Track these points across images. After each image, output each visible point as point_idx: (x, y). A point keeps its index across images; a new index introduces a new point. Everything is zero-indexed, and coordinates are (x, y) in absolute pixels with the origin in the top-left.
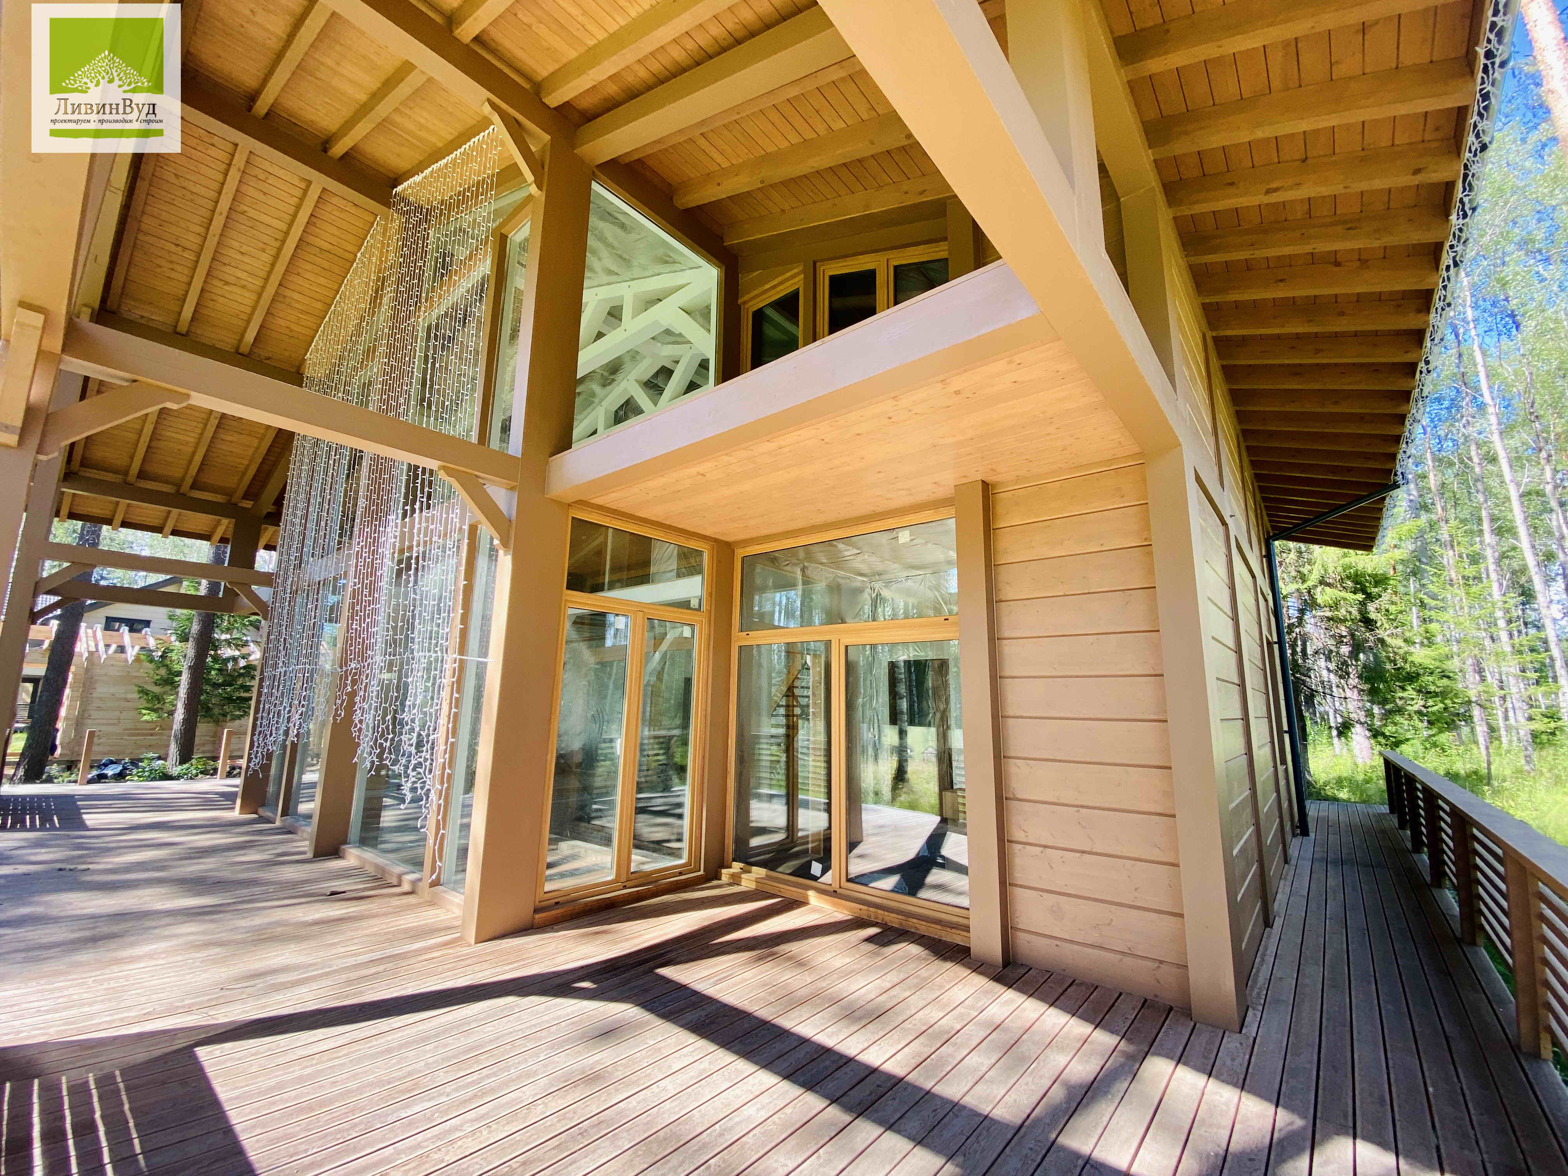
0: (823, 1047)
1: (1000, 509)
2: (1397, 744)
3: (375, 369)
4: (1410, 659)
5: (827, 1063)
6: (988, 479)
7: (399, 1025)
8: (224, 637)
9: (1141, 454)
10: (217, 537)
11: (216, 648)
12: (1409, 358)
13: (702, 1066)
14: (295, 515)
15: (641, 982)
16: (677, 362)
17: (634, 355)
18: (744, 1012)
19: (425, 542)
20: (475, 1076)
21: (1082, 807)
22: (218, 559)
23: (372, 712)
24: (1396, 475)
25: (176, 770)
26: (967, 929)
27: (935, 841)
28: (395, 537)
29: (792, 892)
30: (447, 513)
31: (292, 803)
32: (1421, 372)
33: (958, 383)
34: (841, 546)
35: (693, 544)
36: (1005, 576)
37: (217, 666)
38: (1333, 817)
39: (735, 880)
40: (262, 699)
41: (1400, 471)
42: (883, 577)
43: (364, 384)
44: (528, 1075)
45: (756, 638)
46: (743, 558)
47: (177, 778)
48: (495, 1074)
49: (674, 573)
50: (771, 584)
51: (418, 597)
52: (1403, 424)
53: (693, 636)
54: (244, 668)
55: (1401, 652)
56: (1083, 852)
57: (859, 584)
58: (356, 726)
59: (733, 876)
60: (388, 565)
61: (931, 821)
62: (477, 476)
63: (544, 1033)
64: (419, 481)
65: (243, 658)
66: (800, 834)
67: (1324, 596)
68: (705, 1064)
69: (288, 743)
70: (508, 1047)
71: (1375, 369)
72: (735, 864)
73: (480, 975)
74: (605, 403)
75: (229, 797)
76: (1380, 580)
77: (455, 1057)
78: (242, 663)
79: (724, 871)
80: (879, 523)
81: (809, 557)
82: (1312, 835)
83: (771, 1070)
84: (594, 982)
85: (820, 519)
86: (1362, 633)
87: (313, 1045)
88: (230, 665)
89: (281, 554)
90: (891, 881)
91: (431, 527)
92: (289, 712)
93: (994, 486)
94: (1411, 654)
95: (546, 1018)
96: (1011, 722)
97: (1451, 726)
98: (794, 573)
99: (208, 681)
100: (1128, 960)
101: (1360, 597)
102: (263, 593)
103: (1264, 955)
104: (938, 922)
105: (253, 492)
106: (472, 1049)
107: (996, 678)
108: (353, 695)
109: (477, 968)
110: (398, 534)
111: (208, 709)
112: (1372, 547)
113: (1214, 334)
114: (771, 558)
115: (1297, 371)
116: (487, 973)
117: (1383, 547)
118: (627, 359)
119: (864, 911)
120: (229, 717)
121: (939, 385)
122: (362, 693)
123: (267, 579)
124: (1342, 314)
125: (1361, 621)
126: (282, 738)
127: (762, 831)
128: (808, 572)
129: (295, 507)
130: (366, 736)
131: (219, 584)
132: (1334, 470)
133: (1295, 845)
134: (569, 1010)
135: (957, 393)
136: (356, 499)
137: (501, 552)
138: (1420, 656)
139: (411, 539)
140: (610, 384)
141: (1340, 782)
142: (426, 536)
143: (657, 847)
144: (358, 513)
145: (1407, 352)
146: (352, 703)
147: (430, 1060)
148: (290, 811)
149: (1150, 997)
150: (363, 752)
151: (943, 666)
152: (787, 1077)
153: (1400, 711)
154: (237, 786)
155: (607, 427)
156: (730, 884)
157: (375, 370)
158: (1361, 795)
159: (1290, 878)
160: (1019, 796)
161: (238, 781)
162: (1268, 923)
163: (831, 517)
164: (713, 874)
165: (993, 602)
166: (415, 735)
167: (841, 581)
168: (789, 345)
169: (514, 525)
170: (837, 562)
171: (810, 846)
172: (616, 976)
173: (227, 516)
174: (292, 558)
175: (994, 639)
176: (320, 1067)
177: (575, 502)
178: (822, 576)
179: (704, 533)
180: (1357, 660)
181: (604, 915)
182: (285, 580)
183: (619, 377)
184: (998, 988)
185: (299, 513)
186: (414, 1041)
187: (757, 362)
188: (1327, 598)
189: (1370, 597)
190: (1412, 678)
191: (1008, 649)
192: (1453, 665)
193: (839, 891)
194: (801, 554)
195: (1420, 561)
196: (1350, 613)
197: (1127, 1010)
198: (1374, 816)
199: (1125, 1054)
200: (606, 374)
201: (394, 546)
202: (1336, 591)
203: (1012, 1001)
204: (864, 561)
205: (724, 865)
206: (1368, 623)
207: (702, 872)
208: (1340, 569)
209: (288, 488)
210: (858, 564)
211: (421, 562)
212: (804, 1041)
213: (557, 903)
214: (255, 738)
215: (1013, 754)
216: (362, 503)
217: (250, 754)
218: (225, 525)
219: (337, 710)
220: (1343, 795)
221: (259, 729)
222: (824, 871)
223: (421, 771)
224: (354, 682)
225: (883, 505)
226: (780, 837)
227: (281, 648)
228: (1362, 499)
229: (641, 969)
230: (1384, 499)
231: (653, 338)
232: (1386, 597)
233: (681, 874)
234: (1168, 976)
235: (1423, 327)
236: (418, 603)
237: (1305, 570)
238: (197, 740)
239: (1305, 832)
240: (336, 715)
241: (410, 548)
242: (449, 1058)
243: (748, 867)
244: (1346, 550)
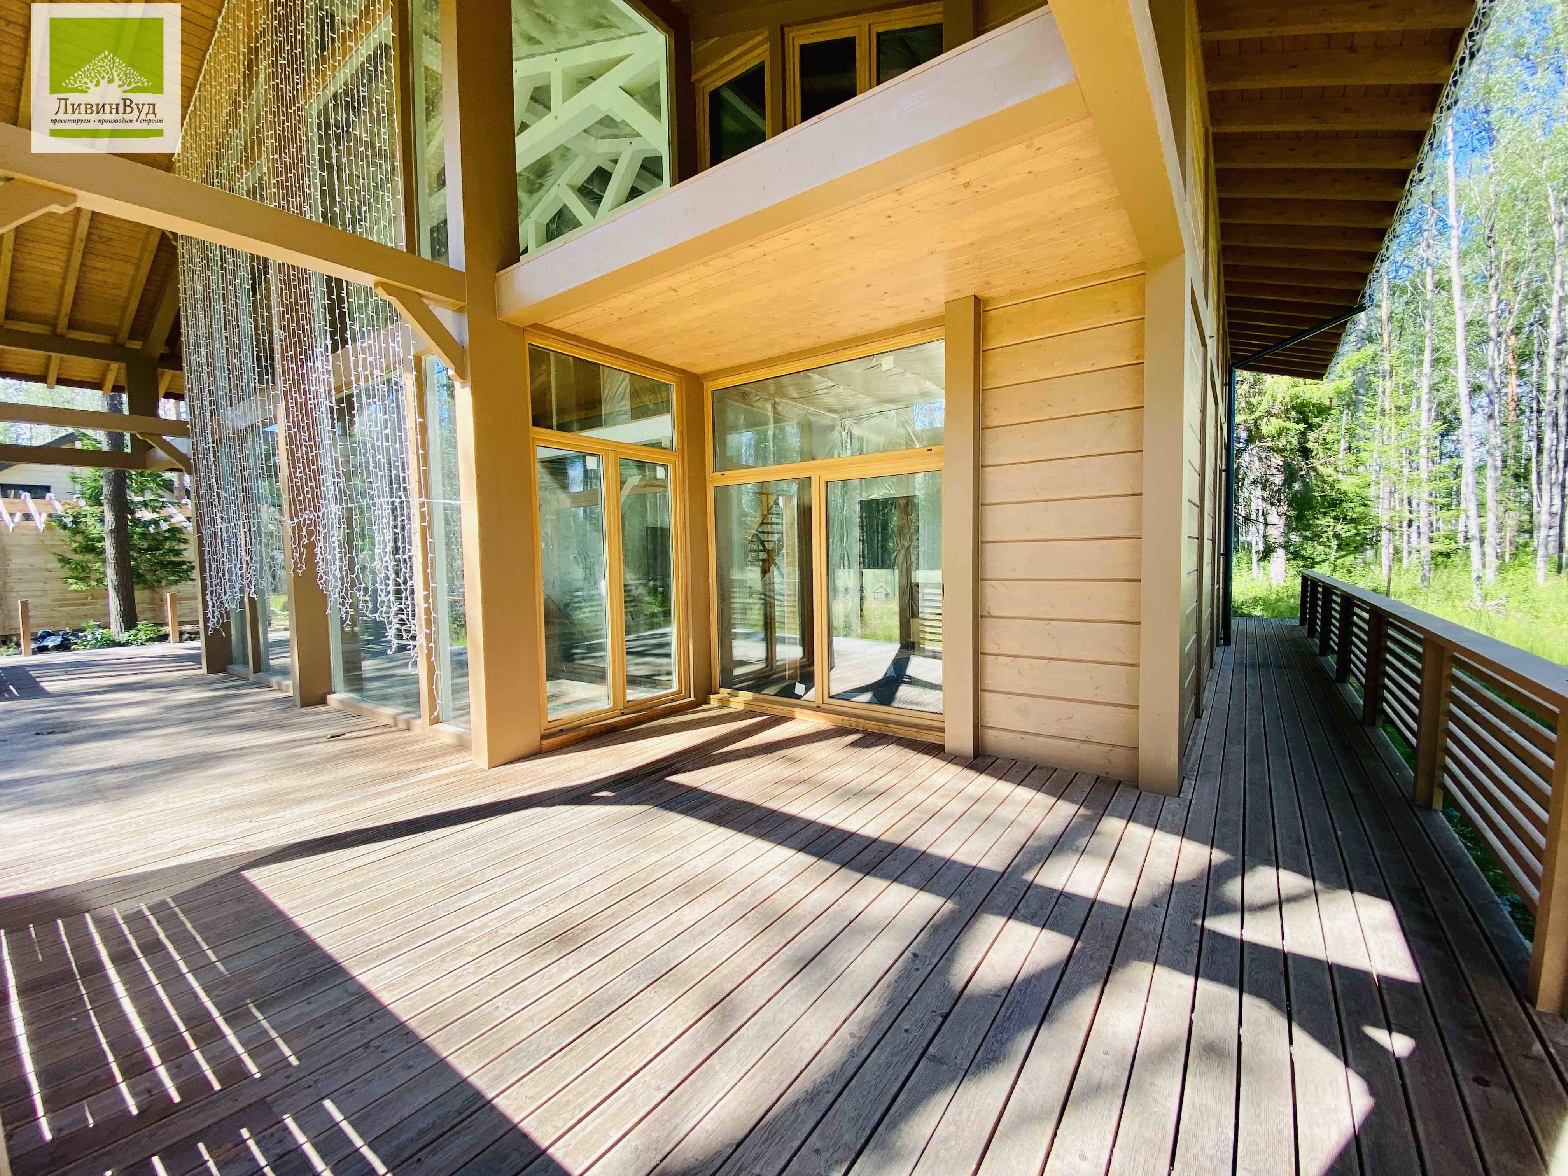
0: (828, 826)
1: (991, 329)
2: (1315, 563)
3: (264, 165)
4: (1337, 486)
5: (833, 837)
6: (981, 294)
7: (436, 837)
8: (138, 499)
9: (1141, 264)
10: (109, 384)
11: (132, 512)
12: (1402, 165)
13: (725, 847)
14: (199, 354)
15: (654, 788)
16: (615, 162)
17: (564, 153)
18: (752, 805)
19: (366, 377)
20: (522, 870)
21: (1052, 620)
22: (115, 407)
23: (338, 562)
24: (1363, 297)
25: (124, 637)
26: (942, 730)
27: (900, 664)
28: (328, 372)
29: (778, 710)
30: (387, 343)
31: (263, 660)
32: (1412, 181)
33: (968, 173)
34: (815, 377)
35: (660, 377)
36: (993, 400)
37: (139, 530)
38: (1250, 629)
39: (724, 703)
40: (207, 557)
41: (1368, 292)
42: (855, 413)
43: (254, 187)
44: (570, 866)
45: (732, 478)
46: (713, 392)
47: (127, 644)
48: (539, 867)
49: (628, 416)
50: (742, 421)
51: (368, 439)
52: (1382, 239)
53: (667, 476)
54: (168, 531)
55: (1330, 480)
56: (1051, 659)
57: (827, 422)
58: (321, 578)
59: (721, 700)
60: (324, 405)
61: (893, 649)
62: (420, 295)
63: (576, 833)
64: (346, 305)
65: (165, 520)
66: (779, 663)
67: (1269, 427)
68: (728, 845)
69: (246, 600)
70: (546, 846)
71: (1366, 175)
72: (722, 690)
73: (502, 793)
74: (534, 214)
75: (194, 659)
76: (1323, 411)
77: (498, 857)
78: (165, 526)
79: (712, 696)
80: (860, 349)
81: (781, 392)
82: (1233, 645)
83: (786, 846)
84: (612, 791)
85: (796, 345)
86: (1298, 461)
87: (356, 860)
88: (152, 529)
89: (192, 399)
90: (867, 697)
91: (370, 359)
92: (241, 569)
93: (987, 301)
94: (1339, 482)
95: (574, 822)
96: (989, 546)
97: (1359, 549)
98: (764, 409)
99: (133, 547)
100: (1085, 746)
101: (1302, 426)
102: (182, 444)
103: (1195, 739)
104: (915, 726)
105: (140, 329)
106: (512, 851)
107: (978, 505)
108: (311, 546)
109: (497, 787)
110: (330, 368)
111: (140, 576)
112: (1323, 375)
113: (1215, 130)
114: (741, 393)
115: (1290, 177)
116: (509, 790)
117: (1332, 377)
118: (555, 158)
119: (845, 722)
120: (164, 583)
121: (949, 175)
122: (321, 544)
123: (180, 428)
124: (1347, 110)
125: (1299, 450)
126: (238, 596)
127: (743, 663)
128: (779, 408)
129: (197, 344)
130: (336, 587)
131: (122, 436)
132: (1305, 292)
133: (1218, 652)
134: (595, 813)
135: (967, 185)
136: (271, 333)
137: (457, 384)
138: (1347, 484)
139: (348, 373)
140: (538, 190)
141: (1255, 602)
142: (365, 369)
143: (649, 680)
144: (277, 347)
145: (1402, 158)
146: (312, 556)
147: (476, 862)
148: (263, 667)
149: (1103, 774)
150: (335, 603)
151: (908, 504)
152: (800, 850)
153: (1317, 536)
154: (199, 649)
155: (540, 244)
156: (719, 707)
157: (265, 170)
158: (1273, 611)
159: (1215, 679)
160: (993, 614)
161: (200, 644)
162: (1198, 714)
163: (807, 343)
164: (702, 700)
165: (980, 428)
166: (391, 582)
167: (812, 418)
168: (755, 137)
169: (468, 353)
170: (807, 397)
171: (787, 673)
172: (630, 785)
173: (115, 360)
174: (207, 403)
175: (979, 467)
176: (371, 875)
177: (532, 326)
178: (793, 411)
179: (672, 364)
180: (1290, 488)
181: (607, 738)
182: (204, 428)
183: (548, 181)
184: (971, 774)
185: (203, 351)
186: (455, 848)
187: (716, 160)
188: (1271, 428)
189: (1311, 427)
190: (1334, 504)
191: (991, 476)
192: (1372, 492)
193: (822, 706)
194: (772, 389)
195: (1357, 393)
196: (1290, 443)
197: (1083, 786)
198: (1287, 628)
199: (1083, 816)
200: (532, 177)
201: (329, 383)
202: (1280, 421)
203: (985, 783)
204: (837, 395)
205: (711, 691)
206: (1306, 453)
207: (692, 698)
208: (1288, 399)
209: (183, 322)
210: (829, 399)
211: (364, 399)
212: (809, 823)
213: (561, 730)
214: (208, 598)
215: (988, 577)
216: (278, 334)
217: (205, 615)
218: (115, 371)
219: (296, 563)
220: (1257, 612)
221: (209, 589)
222: (807, 691)
223: (404, 617)
224: (310, 534)
225: (870, 327)
226: (762, 665)
227: (216, 503)
228: (1326, 322)
229: (651, 778)
230: (1346, 322)
231: (585, 131)
232: (1325, 427)
233: (673, 700)
234: (1119, 758)
235: (1423, 128)
236: (369, 445)
237: (1254, 401)
238: (138, 609)
239: (1227, 643)
240: (296, 568)
241: (349, 384)
242: (493, 859)
243: (736, 692)
244: (1296, 379)
